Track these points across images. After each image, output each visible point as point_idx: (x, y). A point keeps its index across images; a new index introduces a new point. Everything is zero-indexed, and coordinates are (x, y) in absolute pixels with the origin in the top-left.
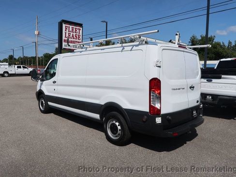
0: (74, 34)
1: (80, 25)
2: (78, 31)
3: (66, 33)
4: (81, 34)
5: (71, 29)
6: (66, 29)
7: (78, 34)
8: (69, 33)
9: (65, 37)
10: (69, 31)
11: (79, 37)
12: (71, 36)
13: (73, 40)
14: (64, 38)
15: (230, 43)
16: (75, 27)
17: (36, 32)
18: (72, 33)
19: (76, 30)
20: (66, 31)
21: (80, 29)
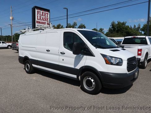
0: (44, 17)
1: (48, 11)
2: (46, 15)
3: (38, 16)
4: (49, 17)
5: (41, 13)
6: (38, 13)
7: (46, 17)
8: (40, 17)
9: (38, 19)
10: (40, 15)
11: (47, 20)
12: (42, 18)
13: (43, 21)
14: (36, 20)
15: (135, 26)
16: (44, 12)
17: (11, 18)
18: (42, 17)
19: (45, 14)
20: (38, 14)
21: (48, 14)
